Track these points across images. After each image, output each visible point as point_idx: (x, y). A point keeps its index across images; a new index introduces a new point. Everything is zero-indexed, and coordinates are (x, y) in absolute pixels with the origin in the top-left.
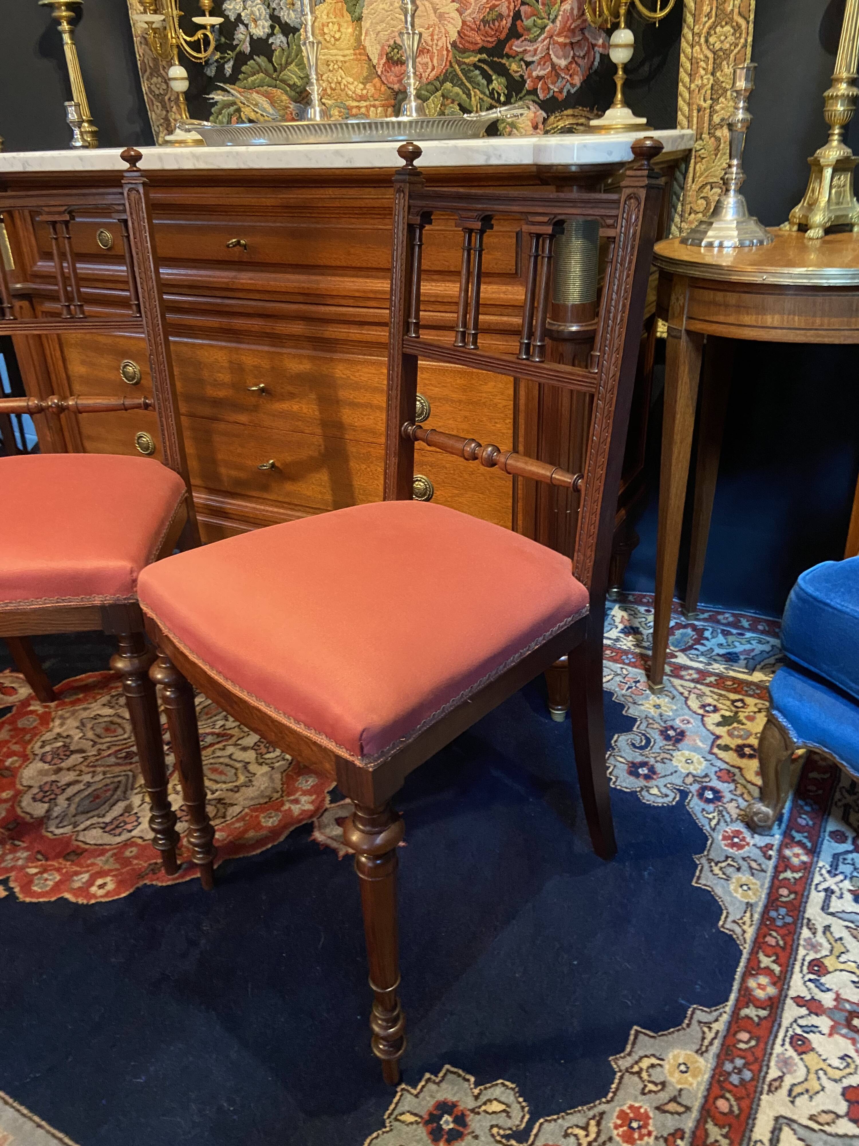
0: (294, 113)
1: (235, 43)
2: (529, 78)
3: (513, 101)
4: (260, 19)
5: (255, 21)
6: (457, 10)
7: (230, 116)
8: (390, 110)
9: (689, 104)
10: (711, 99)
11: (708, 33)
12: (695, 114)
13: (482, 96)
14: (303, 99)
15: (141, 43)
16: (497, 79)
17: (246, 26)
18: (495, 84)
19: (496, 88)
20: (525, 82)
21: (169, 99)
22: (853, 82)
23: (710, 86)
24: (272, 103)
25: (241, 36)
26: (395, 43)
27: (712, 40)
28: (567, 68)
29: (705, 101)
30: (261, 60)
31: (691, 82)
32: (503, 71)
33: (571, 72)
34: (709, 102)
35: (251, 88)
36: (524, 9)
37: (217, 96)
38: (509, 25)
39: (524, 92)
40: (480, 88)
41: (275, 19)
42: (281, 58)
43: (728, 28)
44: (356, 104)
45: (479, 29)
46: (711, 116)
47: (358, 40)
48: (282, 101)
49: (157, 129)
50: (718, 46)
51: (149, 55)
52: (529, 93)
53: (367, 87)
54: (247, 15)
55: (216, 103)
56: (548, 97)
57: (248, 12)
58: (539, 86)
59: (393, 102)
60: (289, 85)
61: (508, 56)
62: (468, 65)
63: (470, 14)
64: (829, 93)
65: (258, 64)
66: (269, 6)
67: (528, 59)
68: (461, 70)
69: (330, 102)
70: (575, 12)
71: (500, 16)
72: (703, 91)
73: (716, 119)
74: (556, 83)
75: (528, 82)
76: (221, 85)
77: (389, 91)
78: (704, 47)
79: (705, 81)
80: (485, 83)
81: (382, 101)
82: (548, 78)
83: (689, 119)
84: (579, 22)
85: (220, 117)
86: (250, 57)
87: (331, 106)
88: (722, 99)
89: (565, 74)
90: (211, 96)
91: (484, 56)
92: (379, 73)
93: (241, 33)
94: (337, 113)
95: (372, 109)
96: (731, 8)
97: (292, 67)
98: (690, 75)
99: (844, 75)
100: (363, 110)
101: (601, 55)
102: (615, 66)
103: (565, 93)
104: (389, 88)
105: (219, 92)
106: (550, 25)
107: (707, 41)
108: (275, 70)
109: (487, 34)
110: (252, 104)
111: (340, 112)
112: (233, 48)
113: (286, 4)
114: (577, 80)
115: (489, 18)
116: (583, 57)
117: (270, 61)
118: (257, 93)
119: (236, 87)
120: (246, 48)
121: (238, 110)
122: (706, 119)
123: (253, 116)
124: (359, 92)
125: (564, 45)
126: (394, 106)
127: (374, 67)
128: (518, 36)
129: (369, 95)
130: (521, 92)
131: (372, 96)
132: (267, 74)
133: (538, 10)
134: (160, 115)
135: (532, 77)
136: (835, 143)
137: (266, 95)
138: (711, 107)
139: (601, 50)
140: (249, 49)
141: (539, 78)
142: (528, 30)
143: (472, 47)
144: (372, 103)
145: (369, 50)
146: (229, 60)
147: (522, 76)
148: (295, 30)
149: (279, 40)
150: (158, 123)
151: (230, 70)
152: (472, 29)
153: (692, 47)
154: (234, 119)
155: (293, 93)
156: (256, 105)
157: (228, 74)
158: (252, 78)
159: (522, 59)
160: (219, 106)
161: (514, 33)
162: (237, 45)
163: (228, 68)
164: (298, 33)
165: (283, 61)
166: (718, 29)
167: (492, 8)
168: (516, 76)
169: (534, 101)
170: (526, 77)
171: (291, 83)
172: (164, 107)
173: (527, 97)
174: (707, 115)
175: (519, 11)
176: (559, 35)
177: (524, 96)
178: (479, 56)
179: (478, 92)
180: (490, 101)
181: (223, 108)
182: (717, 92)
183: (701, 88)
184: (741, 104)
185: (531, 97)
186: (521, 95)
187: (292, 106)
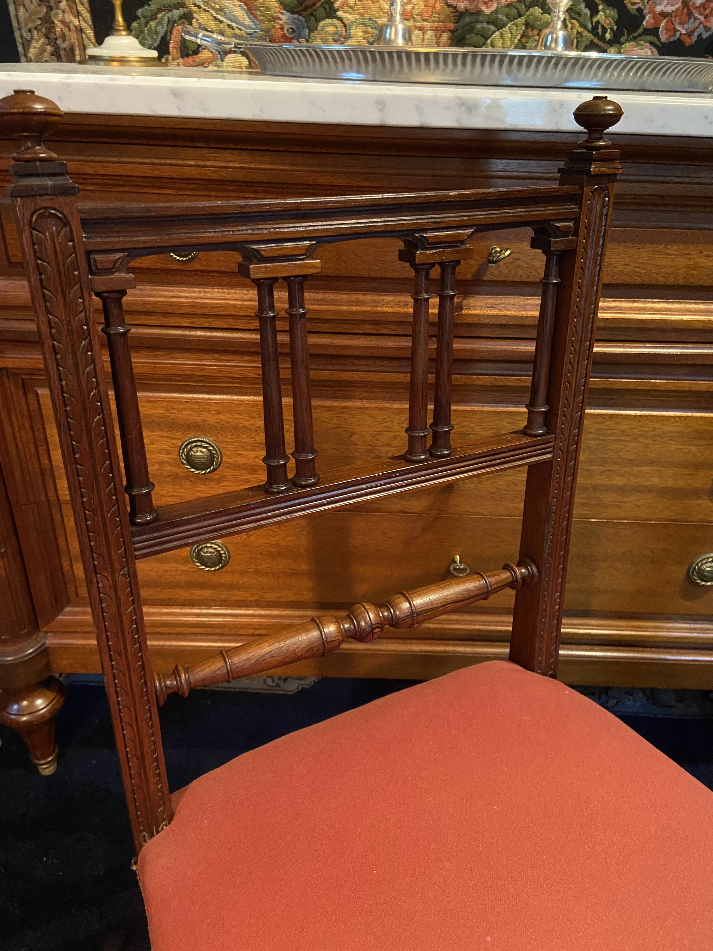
0: (286, 27)
2: (649, 13)
3: (622, 39)
7: (170, 23)
8: (445, 37)
13: (580, 30)
14: (306, 9)
16: (603, 10)
18: (601, 17)
19: (602, 22)
20: (644, 18)
33: (707, 12)
39: (641, 30)
40: (581, 19)
48: (268, 9)
49: (26, 34)
52: (647, 32)
56: (672, 39)
58: (663, 24)
59: (452, 26)
69: (350, 17)
74: (686, 23)
75: (647, 18)
77: (448, 10)
80: (589, 13)
81: (434, 22)
82: (675, 17)
85: (153, 24)
87: (352, 22)
89: (700, 14)
94: (361, 34)
95: (417, 32)
103: (695, 38)
104: (449, 6)
110: (214, 8)
111: (365, 32)
121: (188, 16)
123: (212, 27)
126: (452, 32)
129: (416, 11)
130: (636, 31)
131: (419, 15)
134: (35, 13)
135: (654, 13)
141: (664, 15)
144: (418, 24)
147: (640, 10)
150: (30, 25)
154: (178, 29)
156: (221, 10)
160: (153, 7)
168: (633, 8)
169: (652, 43)
170: (645, 11)
173: (644, 37)
177: (640, 35)
179: (577, 24)
180: (591, 36)
181: (159, 11)
185: (648, 38)
186: (635, 34)
187: (285, 17)
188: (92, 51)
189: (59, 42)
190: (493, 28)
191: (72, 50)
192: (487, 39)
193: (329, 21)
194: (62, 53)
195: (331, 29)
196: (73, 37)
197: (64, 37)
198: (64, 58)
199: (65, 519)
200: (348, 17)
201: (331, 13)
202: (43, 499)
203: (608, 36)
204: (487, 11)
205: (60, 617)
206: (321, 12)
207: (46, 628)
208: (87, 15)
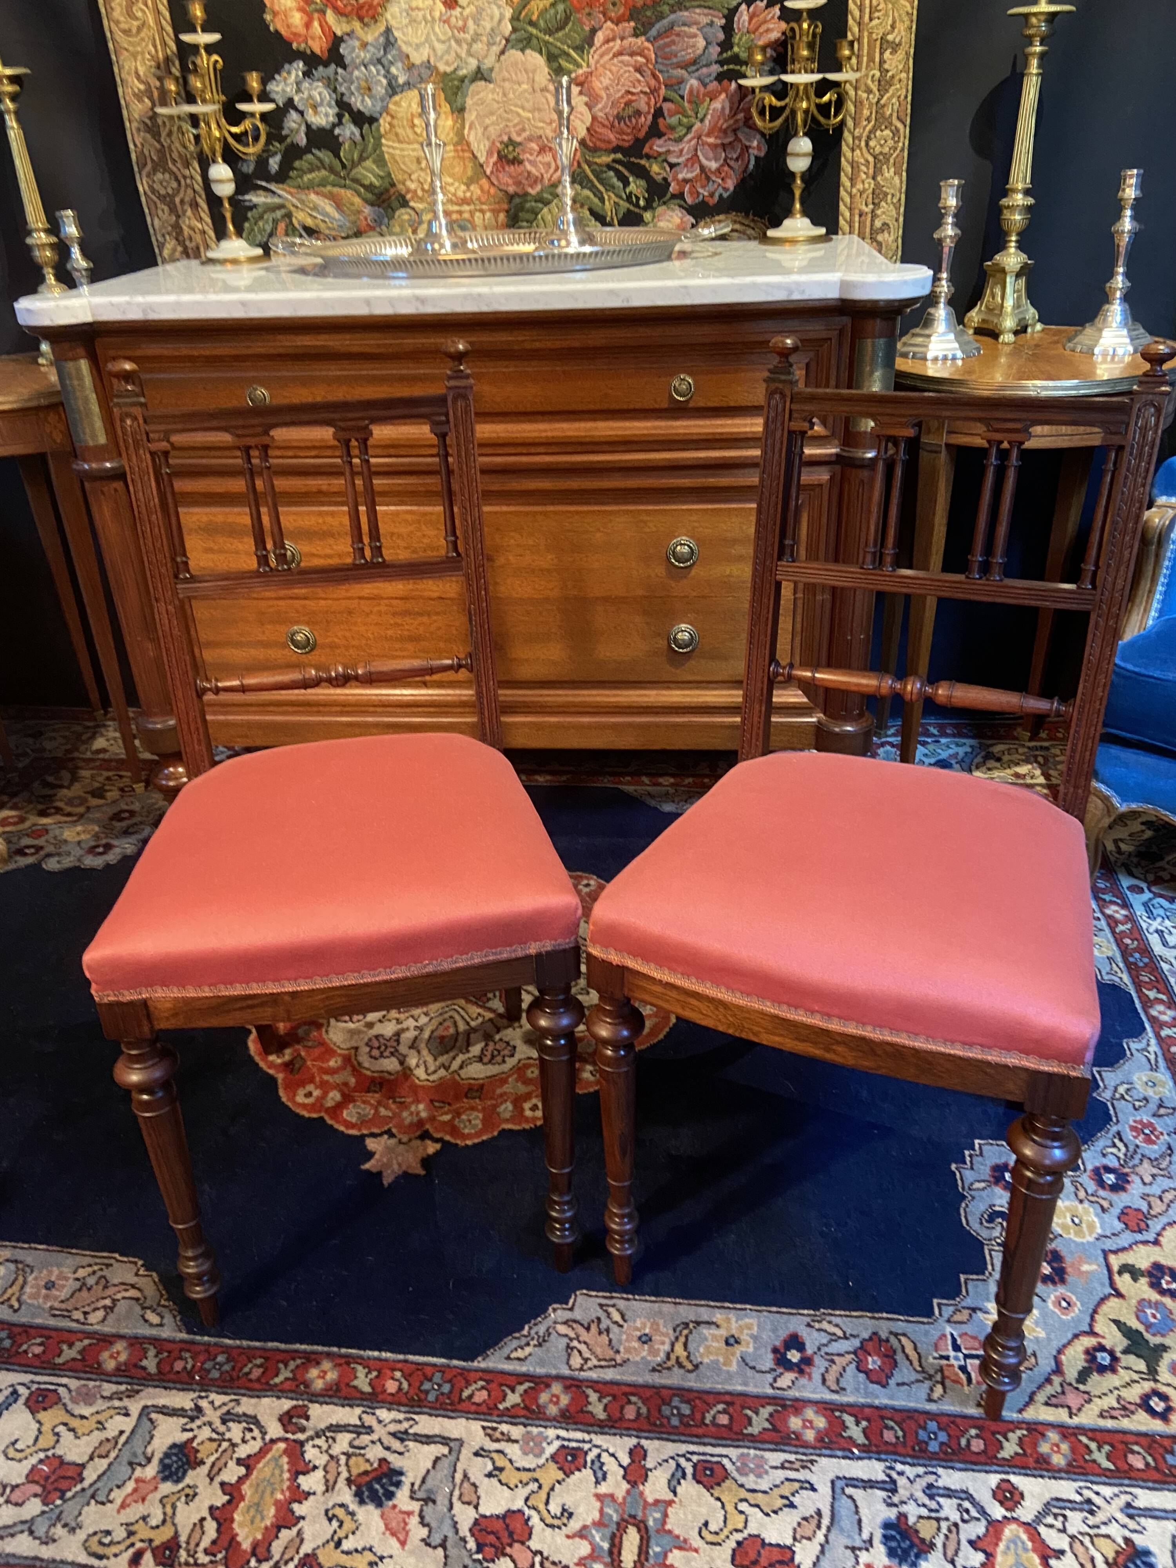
1: (284, 133)
2: (673, 180)
3: (655, 205)
4: (321, 104)
5: (315, 107)
6: (586, 104)
7: (275, 222)
8: (502, 216)
9: (850, 209)
10: (874, 204)
11: (869, 138)
12: (857, 218)
13: (617, 200)
15: (139, 130)
16: (634, 182)
17: (302, 113)
18: (632, 187)
19: (634, 192)
20: (669, 185)
21: (182, 202)
22: (1027, 192)
23: (871, 190)
24: (339, 206)
25: (294, 125)
26: (510, 139)
27: (872, 143)
28: (718, 171)
29: (867, 205)
30: (325, 155)
31: (852, 186)
32: (642, 173)
33: (723, 175)
34: (871, 206)
35: (309, 187)
36: (667, 106)
37: (256, 198)
38: (649, 122)
39: (669, 196)
40: (616, 191)
41: (343, 106)
42: (351, 152)
43: (887, 132)
44: (456, 208)
45: (612, 126)
46: (872, 221)
47: (460, 134)
48: (353, 204)
49: (160, 239)
50: (878, 150)
51: (152, 145)
52: (674, 196)
53: (472, 188)
54: (301, 99)
55: (255, 206)
56: (697, 201)
57: (306, 95)
58: (686, 189)
59: (506, 206)
60: (363, 186)
61: (648, 157)
62: (600, 165)
63: (601, 110)
64: (1004, 202)
65: (318, 159)
66: (335, 90)
67: (673, 160)
68: (592, 171)
70: (727, 111)
71: (638, 113)
72: (865, 196)
73: (878, 224)
74: (705, 186)
75: (673, 185)
76: (264, 184)
77: (500, 194)
78: (864, 149)
79: (867, 185)
80: (621, 185)
81: (491, 204)
82: (696, 181)
83: (851, 224)
84: (731, 122)
85: (261, 223)
86: (307, 150)
88: (883, 204)
89: (717, 177)
90: (247, 197)
91: (619, 156)
92: (488, 172)
93: (292, 120)
95: (478, 214)
96: (888, 113)
97: (369, 163)
98: (851, 180)
99: (1020, 186)
100: (466, 215)
101: (756, 157)
102: (793, 175)
103: (717, 198)
104: (501, 191)
105: (261, 192)
106: (698, 125)
107: (867, 145)
108: (344, 166)
109: (622, 132)
112: (282, 139)
113: (359, 88)
114: (731, 184)
115: (625, 114)
116: (737, 159)
117: (337, 156)
118: (317, 194)
119: (285, 186)
120: (302, 139)
121: (289, 215)
122: (867, 224)
123: (309, 222)
124: (460, 194)
125: (714, 147)
126: (508, 211)
127: (482, 166)
128: (660, 135)
129: (474, 198)
130: (664, 196)
131: (479, 199)
132: (332, 170)
133: (683, 108)
134: (166, 221)
135: (677, 180)
136: (1012, 250)
137: (332, 197)
138: (872, 212)
139: (756, 152)
140: (305, 141)
141: (686, 181)
142: (672, 128)
143: (602, 145)
144: (479, 207)
145: (474, 146)
146: (274, 154)
147: (665, 179)
148: (372, 120)
149: (348, 131)
151: (276, 167)
152: (604, 126)
153: (853, 150)
154: (282, 226)
155: (369, 196)
156: (315, 208)
157: (273, 171)
158: (310, 176)
159: (666, 161)
160: (260, 210)
161: (655, 132)
162: (287, 136)
163: (274, 164)
164: (375, 125)
165: (356, 157)
166: (878, 133)
167: (628, 104)
168: (659, 178)
169: (680, 206)
170: (670, 180)
171: (367, 182)
172: (173, 209)
173: (672, 201)
175: (661, 108)
176: (708, 135)
177: (669, 200)
178: (612, 156)
179: (613, 196)
180: (627, 205)
181: (265, 212)
182: (878, 196)
183: (861, 193)
184: (950, 220)
185: (677, 203)
186: (665, 199)
187: (367, 210)
188: (211, 254)
189: (187, 243)
190: (540, 205)
191: (198, 248)
192: (538, 215)
193: (403, 210)
194: (190, 252)
195: (406, 217)
196: (198, 238)
197: (191, 239)
198: (191, 256)
200: (419, 206)
201: (405, 204)
203: (642, 203)
204: (533, 192)
206: (395, 204)
208: (209, 220)
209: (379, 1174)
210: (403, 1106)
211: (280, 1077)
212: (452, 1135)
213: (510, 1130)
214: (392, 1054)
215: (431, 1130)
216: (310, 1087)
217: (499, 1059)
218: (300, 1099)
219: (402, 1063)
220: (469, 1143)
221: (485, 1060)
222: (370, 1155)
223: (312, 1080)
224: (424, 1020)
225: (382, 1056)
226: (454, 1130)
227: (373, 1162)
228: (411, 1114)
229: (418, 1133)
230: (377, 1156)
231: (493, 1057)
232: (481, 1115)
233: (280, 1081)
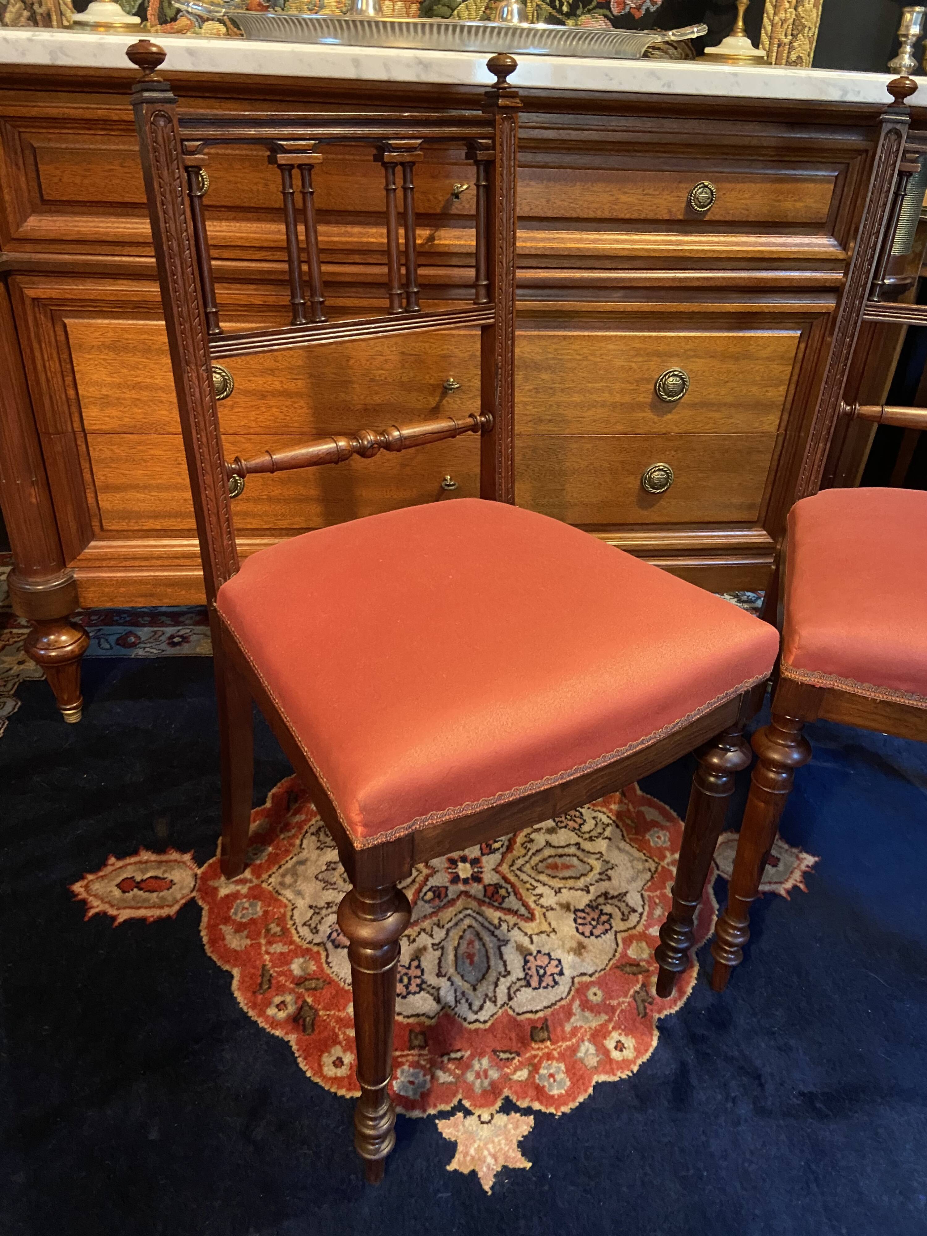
3: (579, 12)
8: (414, 7)
9: (770, 38)
10: (792, 35)
12: (775, 49)
23: (792, 20)
29: (786, 35)
31: (775, 14)
34: (790, 37)
46: (789, 52)
56: (623, 12)
72: (785, 26)
73: (794, 56)
79: (788, 15)
83: (769, 54)
88: (800, 36)
98: (775, 7)
103: (643, 12)
122: (785, 55)
138: (791, 43)
169: (605, 16)
174: (786, 51)
177: (594, 8)
182: (797, 27)
183: (783, 22)
184: (908, 49)
185: (602, 11)
186: (590, 7)
188: (75, 17)
189: (35, 7)
192: (453, 10)
194: (39, 18)
196: (50, 3)
198: (40, 23)
199: (90, 449)
202: (70, 429)
203: (565, 9)
205: (86, 551)
207: (72, 564)
209: (473, 1173)
210: (464, 1065)
211: (292, 1039)
212: (541, 1103)
213: (604, 1083)
214: (421, 988)
215: (514, 1098)
216: (337, 1051)
217: (548, 980)
218: (330, 1071)
219: (438, 1000)
220: (566, 1109)
221: (534, 982)
222: (451, 1148)
223: (336, 1042)
224: (440, 934)
225: (409, 993)
226: (540, 1093)
227: (458, 1156)
228: (478, 1075)
229: (499, 1103)
230: (460, 1148)
231: (541, 978)
232: (562, 1066)
233: (295, 1048)
